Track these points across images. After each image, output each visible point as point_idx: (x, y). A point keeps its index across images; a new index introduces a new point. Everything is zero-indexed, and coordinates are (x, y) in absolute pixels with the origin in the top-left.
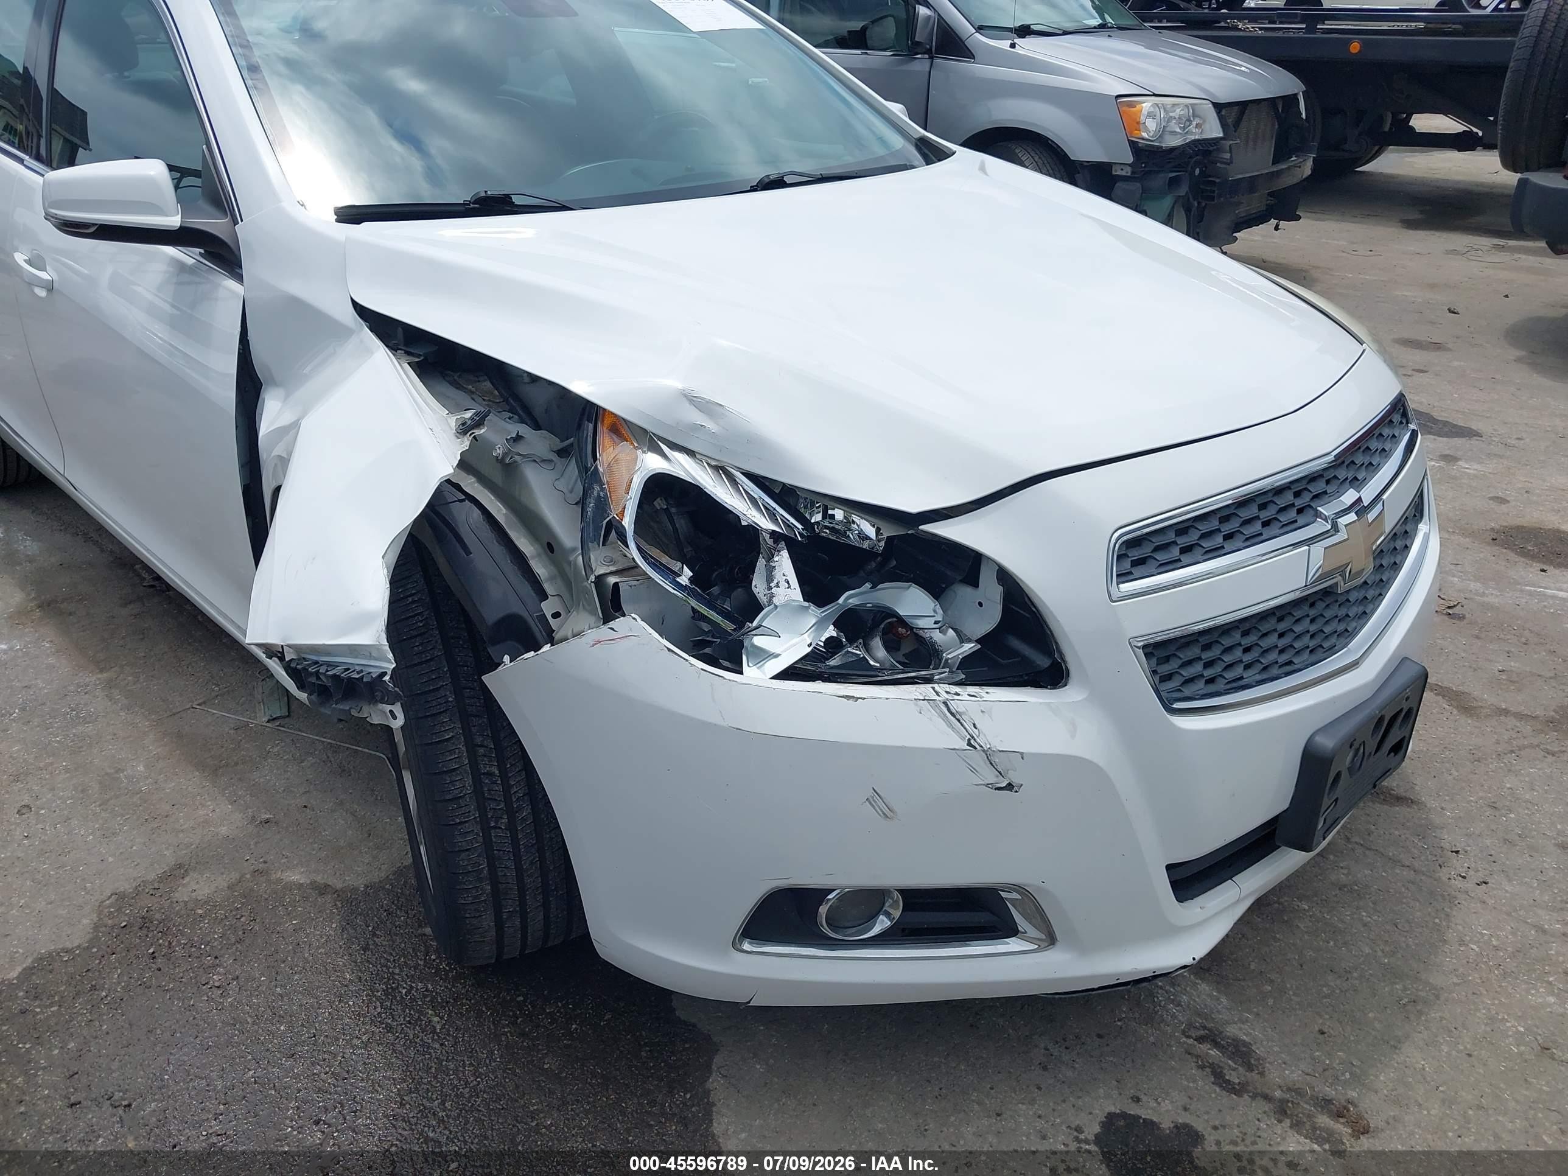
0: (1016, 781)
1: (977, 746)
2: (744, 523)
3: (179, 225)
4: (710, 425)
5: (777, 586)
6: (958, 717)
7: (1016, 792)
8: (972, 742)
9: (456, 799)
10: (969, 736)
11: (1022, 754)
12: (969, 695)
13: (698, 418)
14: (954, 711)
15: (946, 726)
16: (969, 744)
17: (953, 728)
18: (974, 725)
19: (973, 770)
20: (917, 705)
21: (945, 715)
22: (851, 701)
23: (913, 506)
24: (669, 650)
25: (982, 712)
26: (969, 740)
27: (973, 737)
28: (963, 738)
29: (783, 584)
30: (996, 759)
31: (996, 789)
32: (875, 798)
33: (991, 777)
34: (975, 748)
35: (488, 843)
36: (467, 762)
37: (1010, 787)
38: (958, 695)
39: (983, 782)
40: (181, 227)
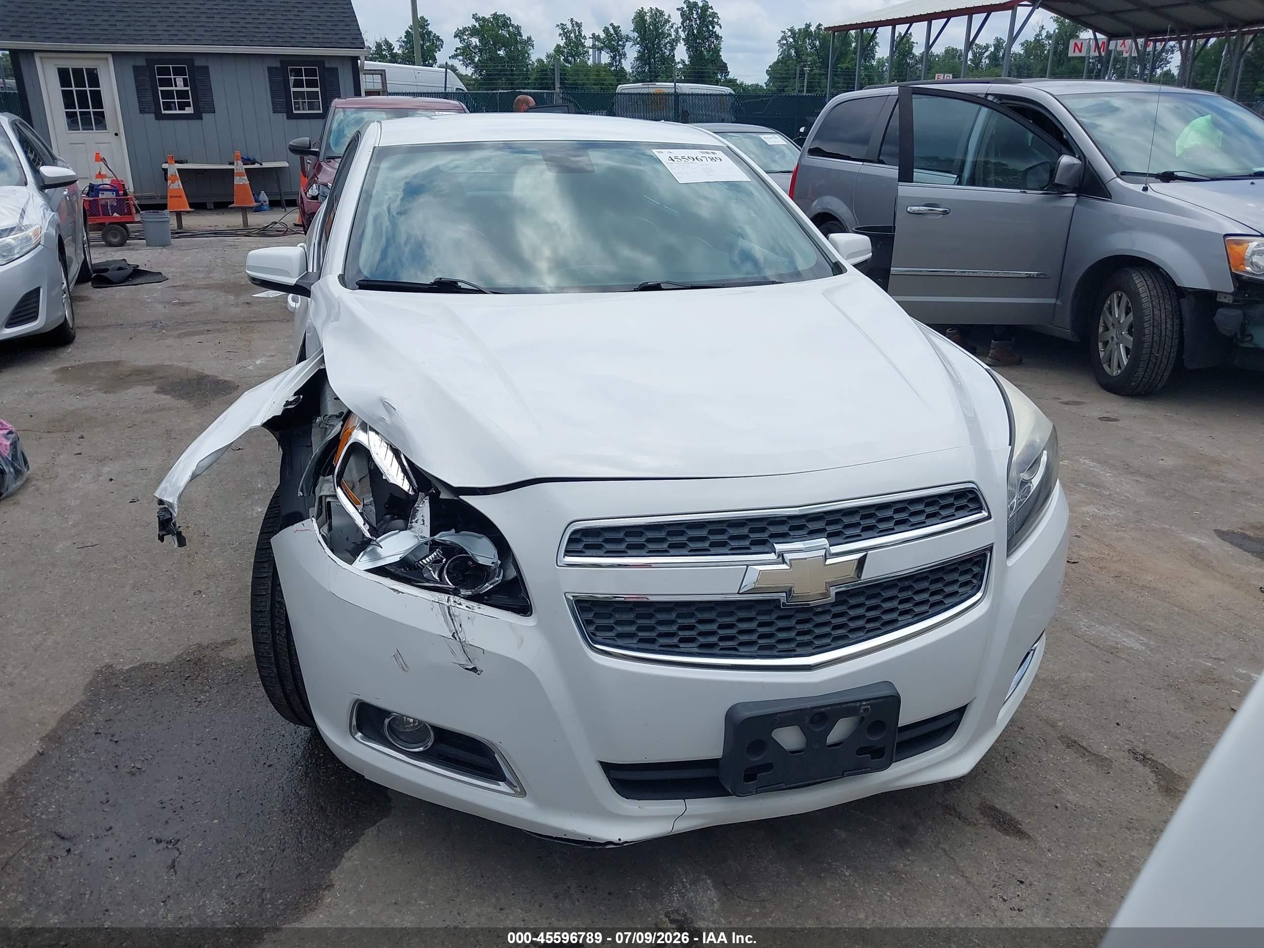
0: (479, 668)
1: (457, 638)
2: (384, 478)
3: (294, 283)
4: (388, 419)
5: (416, 522)
6: (453, 617)
7: (479, 674)
8: (455, 635)
9: (261, 612)
10: (454, 631)
11: (483, 650)
12: (467, 607)
13: (383, 414)
14: (452, 613)
15: (443, 621)
16: (453, 636)
17: (447, 624)
18: (461, 625)
19: (453, 652)
20: (432, 605)
21: (446, 614)
22: (395, 593)
23: (455, 483)
24: (319, 541)
25: (469, 618)
26: (454, 633)
27: (457, 632)
28: (450, 631)
29: (420, 522)
30: (467, 650)
31: (466, 669)
32: (398, 655)
33: (463, 660)
34: (456, 639)
35: (274, 642)
36: (270, 592)
37: (474, 670)
38: (460, 604)
39: (458, 662)
40: (295, 284)
